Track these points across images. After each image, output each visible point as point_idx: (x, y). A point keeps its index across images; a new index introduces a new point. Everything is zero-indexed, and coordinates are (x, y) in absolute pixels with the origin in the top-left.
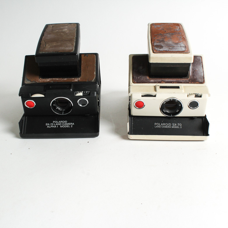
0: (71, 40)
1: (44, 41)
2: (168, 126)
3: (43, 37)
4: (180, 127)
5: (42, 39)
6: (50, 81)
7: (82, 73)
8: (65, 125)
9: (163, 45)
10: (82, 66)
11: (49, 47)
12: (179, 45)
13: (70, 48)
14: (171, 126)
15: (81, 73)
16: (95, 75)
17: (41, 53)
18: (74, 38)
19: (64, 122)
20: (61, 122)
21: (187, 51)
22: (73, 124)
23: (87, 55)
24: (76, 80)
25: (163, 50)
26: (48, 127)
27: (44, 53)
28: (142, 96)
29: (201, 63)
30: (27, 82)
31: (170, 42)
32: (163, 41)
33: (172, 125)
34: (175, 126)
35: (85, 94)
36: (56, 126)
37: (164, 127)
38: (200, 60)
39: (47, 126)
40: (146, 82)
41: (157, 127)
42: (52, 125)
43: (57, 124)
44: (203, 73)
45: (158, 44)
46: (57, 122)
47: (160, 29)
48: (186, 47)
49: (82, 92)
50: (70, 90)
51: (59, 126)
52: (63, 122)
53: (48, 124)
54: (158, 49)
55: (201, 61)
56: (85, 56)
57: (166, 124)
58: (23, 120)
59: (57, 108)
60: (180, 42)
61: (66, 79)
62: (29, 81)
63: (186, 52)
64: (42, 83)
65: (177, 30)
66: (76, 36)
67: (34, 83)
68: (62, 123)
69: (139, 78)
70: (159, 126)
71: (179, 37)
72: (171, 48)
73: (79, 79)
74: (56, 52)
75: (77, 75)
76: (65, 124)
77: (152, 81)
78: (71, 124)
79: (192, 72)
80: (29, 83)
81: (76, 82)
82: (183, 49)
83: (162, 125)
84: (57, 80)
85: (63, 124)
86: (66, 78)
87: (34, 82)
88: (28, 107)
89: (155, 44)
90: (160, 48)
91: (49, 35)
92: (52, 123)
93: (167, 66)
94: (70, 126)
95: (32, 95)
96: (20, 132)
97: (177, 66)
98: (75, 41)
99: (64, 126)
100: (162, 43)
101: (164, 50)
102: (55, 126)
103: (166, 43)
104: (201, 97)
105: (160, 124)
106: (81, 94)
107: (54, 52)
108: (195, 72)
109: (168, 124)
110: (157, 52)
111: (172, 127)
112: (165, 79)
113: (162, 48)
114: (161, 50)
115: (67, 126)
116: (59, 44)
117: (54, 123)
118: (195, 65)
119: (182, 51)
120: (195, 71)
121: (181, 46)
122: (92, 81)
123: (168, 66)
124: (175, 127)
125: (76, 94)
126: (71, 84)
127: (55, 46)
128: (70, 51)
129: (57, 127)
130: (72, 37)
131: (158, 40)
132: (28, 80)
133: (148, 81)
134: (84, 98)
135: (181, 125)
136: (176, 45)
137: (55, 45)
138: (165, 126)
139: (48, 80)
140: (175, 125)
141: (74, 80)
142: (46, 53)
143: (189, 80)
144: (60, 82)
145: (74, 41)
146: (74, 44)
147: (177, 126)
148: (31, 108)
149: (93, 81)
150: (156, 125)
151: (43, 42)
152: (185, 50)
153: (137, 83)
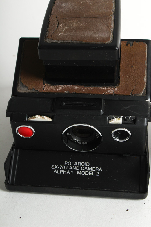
0: (105, 17)
1: (55, 17)
3: (54, 8)
5: (52, 12)
6: (63, 90)
7: (121, 78)
8: (86, 170)
10: (121, 64)
11: (64, 29)
13: (105, 35)
15: (119, 77)
16: (146, 83)
17: (49, 41)
18: (110, 13)
19: (85, 164)
20: (80, 163)
22: (101, 169)
23: (132, 42)
24: (110, 91)
26: (55, 171)
27: (55, 41)
30: (22, 90)
35: (126, 122)
36: (70, 170)
39: (54, 169)
42: (62, 169)
43: (71, 168)
46: (72, 163)
49: (122, 116)
50: (100, 112)
51: (75, 171)
52: (83, 164)
53: (56, 167)
56: (127, 45)
58: (12, 157)
59: (72, 140)
61: (91, 88)
62: (26, 89)
64: (49, 93)
66: (114, 9)
67: (33, 93)
68: (80, 167)
73: (116, 89)
74: (78, 42)
75: (112, 81)
76: (86, 168)
78: (97, 169)
80: (25, 92)
81: (111, 95)
84: (75, 89)
85: (83, 168)
86: (93, 85)
87: (33, 91)
88: (21, 136)
91: (64, 4)
92: (63, 164)
94: (95, 173)
95: (29, 116)
96: (6, 180)
98: (113, 18)
99: (83, 173)
102: (67, 170)
106: (119, 120)
107: (75, 41)
115: (89, 173)
116: (83, 24)
117: (67, 165)
122: (139, 95)
125: (109, 119)
126: (101, 99)
127: (76, 29)
128: (105, 41)
129: (71, 172)
130: (107, 10)
132: (24, 85)
134: (124, 128)
137: (75, 25)
139: (59, 88)
141: (106, 91)
142: (59, 42)
144: (81, 94)
145: (110, 18)
146: (112, 26)
148: (27, 137)
149: (141, 94)
151: (53, 19)
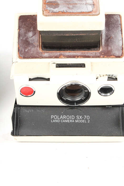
2: (69, 119)
4: (87, 120)
9: (59, 2)
12: (84, 2)
14: (74, 120)
21: (96, 12)
25: (58, 11)
28: (30, 80)
29: (120, 26)
33: (76, 119)
34: (80, 119)
37: (64, 121)
38: (118, 20)
40: (38, 56)
41: (54, 121)
44: (121, 41)
48: (94, 5)
54: (52, 9)
55: (119, 23)
57: (68, 117)
63: (94, 14)
69: (26, 50)
70: (57, 119)
72: (71, 6)
77: (46, 54)
79: (105, 40)
82: (90, 8)
83: (61, 119)
90: (55, 8)
93: (65, 35)
97: (81, 35)
101: (60, 11)
104: (116, 79)
105: (59, 117)
108: (109, 40)
109: (70, 117)
110: (50, 14)
111: (76, 121)
112: (65, 52)
113: (58, 7)
114: (56, 10)
118: (110, 29)
119: (87, 11)
120: (109, 38)
121: (86, 4)
123: (67, 35)
124: (80, 121)
133: (40, 55)
135: (88, 118)
136: (79, 2)
138: (66, 119)
140: (80, 117)
143: (101, 53)
147: (83, 119)
150: (53, 119)
152: (92, 11)
153: (24, 58)
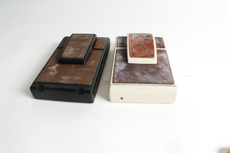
9: (146, 37)
11: (87, 37)
12: (135, 37)
31: (141, 38)
32: (146, 40)
45: (149, 38)
47: (147, 50)
48: (132, 36)
60: (134, 39)
65: (135, 48)
71: (134, 43)
72: (141, 35)
89: (151, 38)
91: (85, 45)
100: (146, 38)
103: (144, 39)
131: (149, 40)
137: (83, 38)
